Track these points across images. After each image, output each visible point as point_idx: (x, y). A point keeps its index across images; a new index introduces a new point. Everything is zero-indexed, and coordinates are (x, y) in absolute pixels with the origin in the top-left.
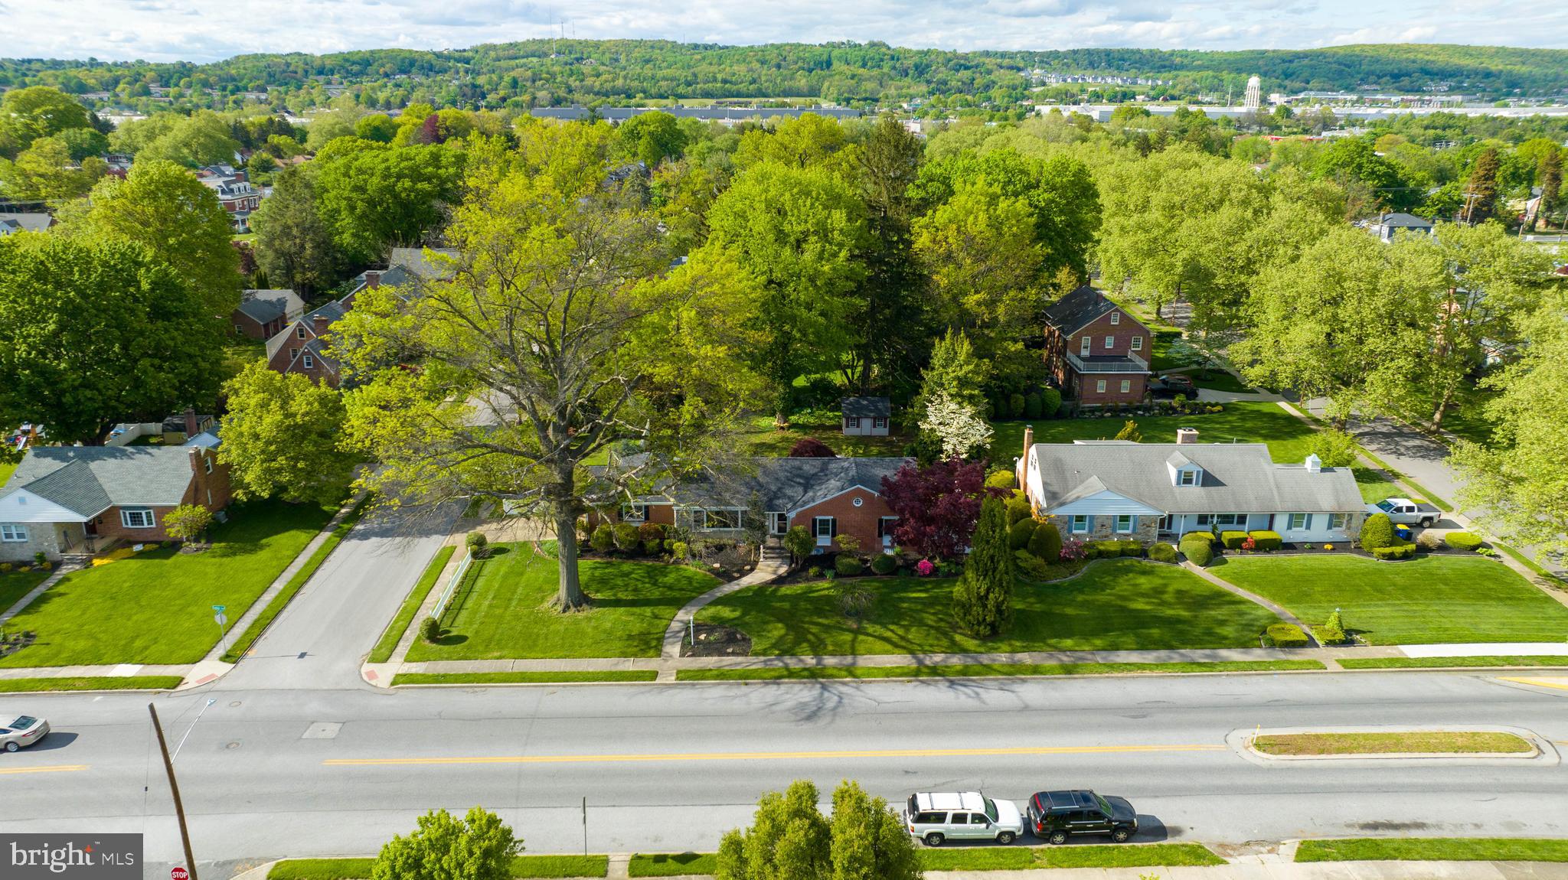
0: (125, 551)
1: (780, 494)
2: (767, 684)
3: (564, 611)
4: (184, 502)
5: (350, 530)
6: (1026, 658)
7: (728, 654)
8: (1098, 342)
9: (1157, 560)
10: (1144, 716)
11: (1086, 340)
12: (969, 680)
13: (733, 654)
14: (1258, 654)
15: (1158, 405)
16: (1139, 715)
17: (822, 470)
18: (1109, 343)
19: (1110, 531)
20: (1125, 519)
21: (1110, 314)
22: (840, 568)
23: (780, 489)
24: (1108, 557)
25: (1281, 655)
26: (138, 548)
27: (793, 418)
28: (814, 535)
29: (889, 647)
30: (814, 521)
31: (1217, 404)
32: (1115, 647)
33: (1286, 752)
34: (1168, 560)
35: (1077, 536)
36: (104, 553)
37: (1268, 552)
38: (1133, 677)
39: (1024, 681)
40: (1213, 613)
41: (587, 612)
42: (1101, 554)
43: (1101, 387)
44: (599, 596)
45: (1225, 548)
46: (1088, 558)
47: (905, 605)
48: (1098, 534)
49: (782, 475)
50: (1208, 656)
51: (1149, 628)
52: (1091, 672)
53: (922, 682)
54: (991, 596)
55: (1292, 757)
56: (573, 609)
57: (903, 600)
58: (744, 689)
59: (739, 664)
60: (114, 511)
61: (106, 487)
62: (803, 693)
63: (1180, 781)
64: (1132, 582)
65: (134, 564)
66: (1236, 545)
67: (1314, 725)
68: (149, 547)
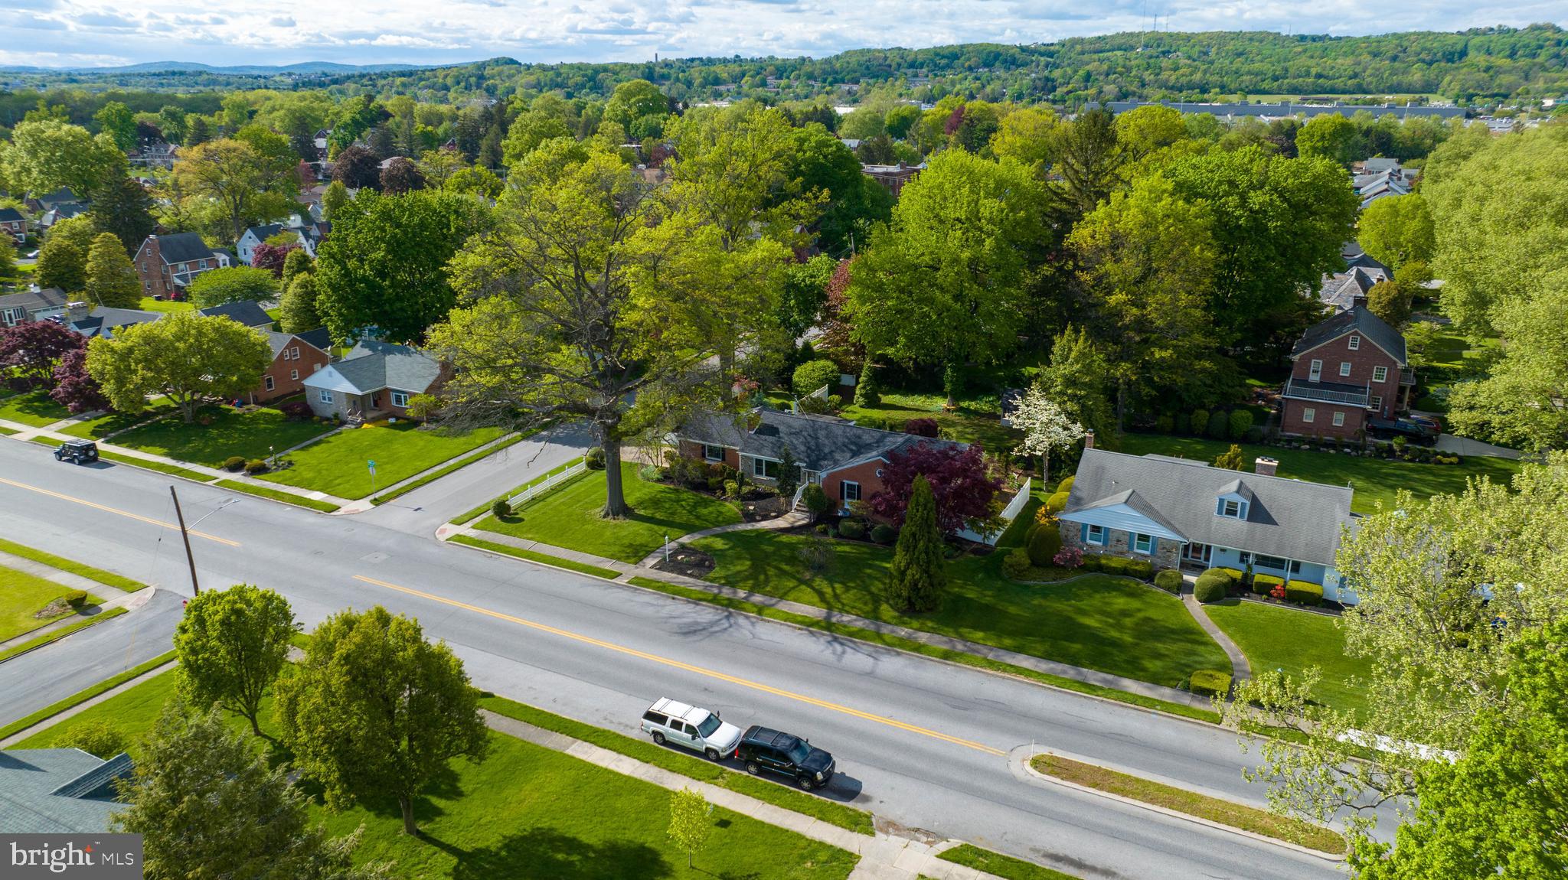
0: (383, 422)
1: (829, 456)
2: (689, 602)
3: (604, 517)
4: (426, 393)
5: (536, 433)
6: (923, 637)
7: (686, 574)
8: (1330, 368)
9: (1158, 586)
10: (966, 709)
11: (1316, 364)
12: (851, 641)
13: (690, 575)
14: (1165, 693)
15: (1375, 445)
16: (961, 708)
17: (877, 442)
18: (1345, 370)
19: (1125, 548)
20: (1144, 538)
21: (1347, 337)
22: (841, 529)
23: (832, 452)
24: (1108, 573)
25: (1186, 700)
26: (392, 420)
27: (964, 404)
28: (842, 498)
29: (816, 599)
30: (842, 484)
31: (1454, 455)
32: (1019, 650)
33: (1057, 775)
34: (1169, 589)
35: (1091, 546)
36: (373, 421)
37: (1301, 606)
38: (1004, 678)
39: (898, 654)
40: (1160, 645)
41: (621, 521)
42: (1100, 568)
43: (1309, 416)
44: (642, 512)
45: (1252, 592)
46: (1084, 568)
47: (868, 571)
48: (1113, 549)
49: (841, 440)
50: (1105, 681)
51: (1072, 642)
52: (967, 663)
53: (811, 632)
54: (909, 572)
55: (1058, 781)
56: (611, 516)
57: (870, 567)
58: (669, 601)
59: (684, 583)
60: (387, 391)
61: (388, 374)
62: (706, 614)
63: (922, 765)
64: (1107, 600)
65: (383, 431)
66: (1265, 591)
67: (1128, 765)
68: (401, 421)
